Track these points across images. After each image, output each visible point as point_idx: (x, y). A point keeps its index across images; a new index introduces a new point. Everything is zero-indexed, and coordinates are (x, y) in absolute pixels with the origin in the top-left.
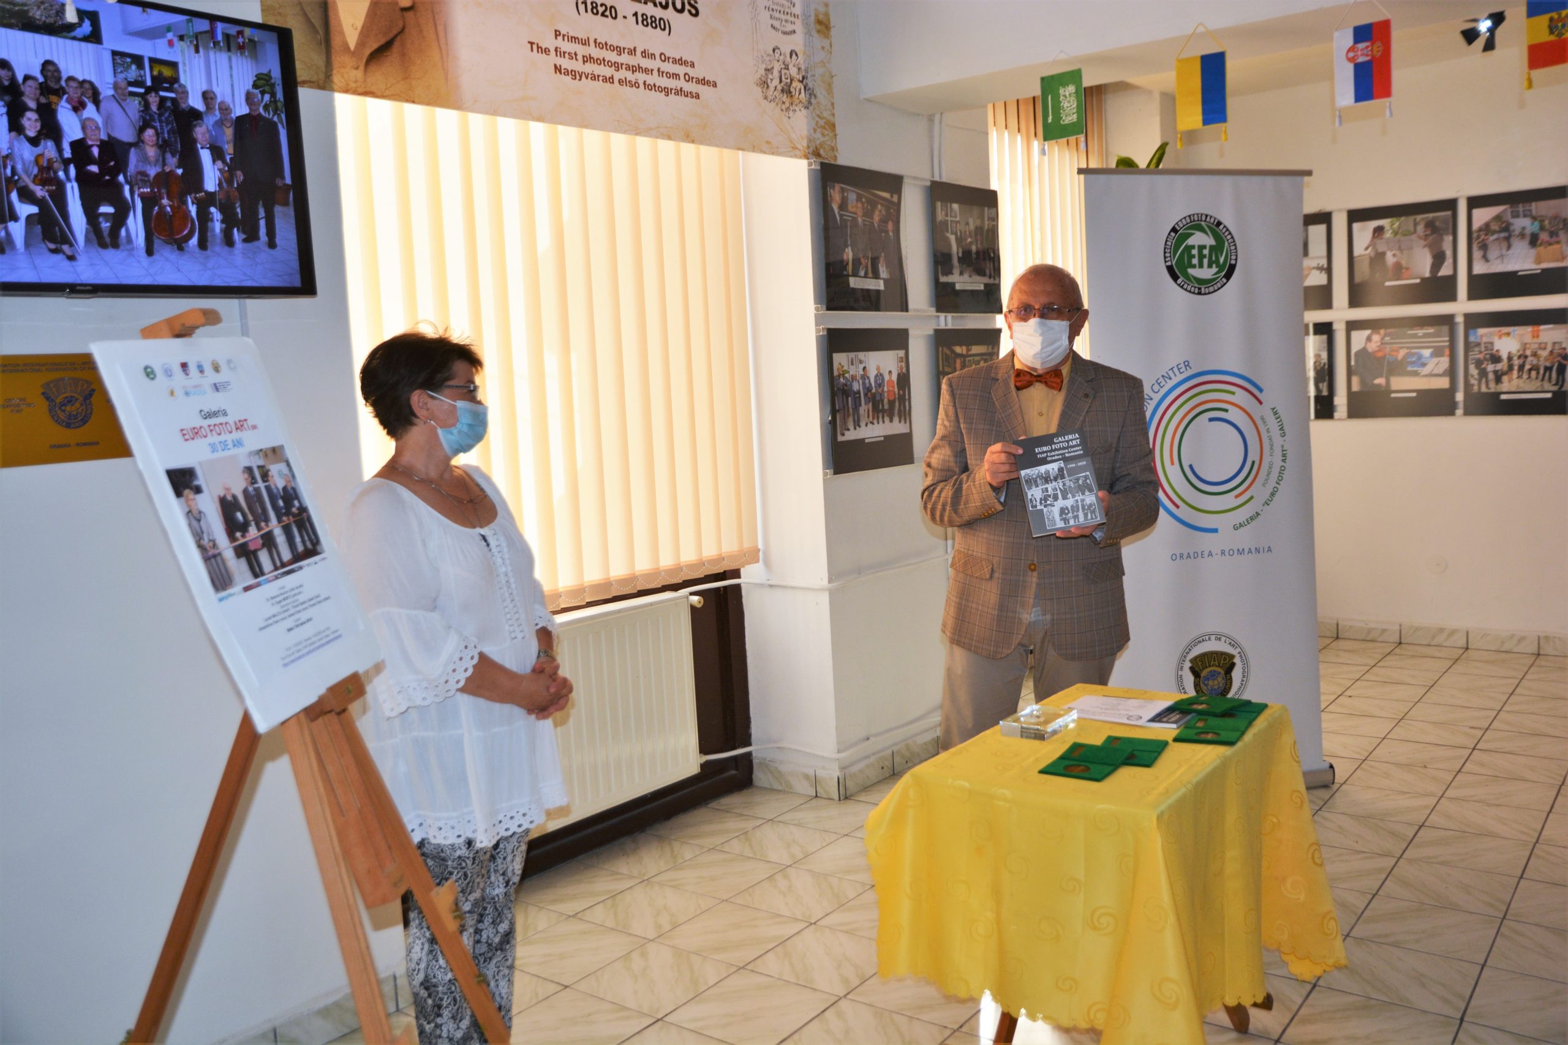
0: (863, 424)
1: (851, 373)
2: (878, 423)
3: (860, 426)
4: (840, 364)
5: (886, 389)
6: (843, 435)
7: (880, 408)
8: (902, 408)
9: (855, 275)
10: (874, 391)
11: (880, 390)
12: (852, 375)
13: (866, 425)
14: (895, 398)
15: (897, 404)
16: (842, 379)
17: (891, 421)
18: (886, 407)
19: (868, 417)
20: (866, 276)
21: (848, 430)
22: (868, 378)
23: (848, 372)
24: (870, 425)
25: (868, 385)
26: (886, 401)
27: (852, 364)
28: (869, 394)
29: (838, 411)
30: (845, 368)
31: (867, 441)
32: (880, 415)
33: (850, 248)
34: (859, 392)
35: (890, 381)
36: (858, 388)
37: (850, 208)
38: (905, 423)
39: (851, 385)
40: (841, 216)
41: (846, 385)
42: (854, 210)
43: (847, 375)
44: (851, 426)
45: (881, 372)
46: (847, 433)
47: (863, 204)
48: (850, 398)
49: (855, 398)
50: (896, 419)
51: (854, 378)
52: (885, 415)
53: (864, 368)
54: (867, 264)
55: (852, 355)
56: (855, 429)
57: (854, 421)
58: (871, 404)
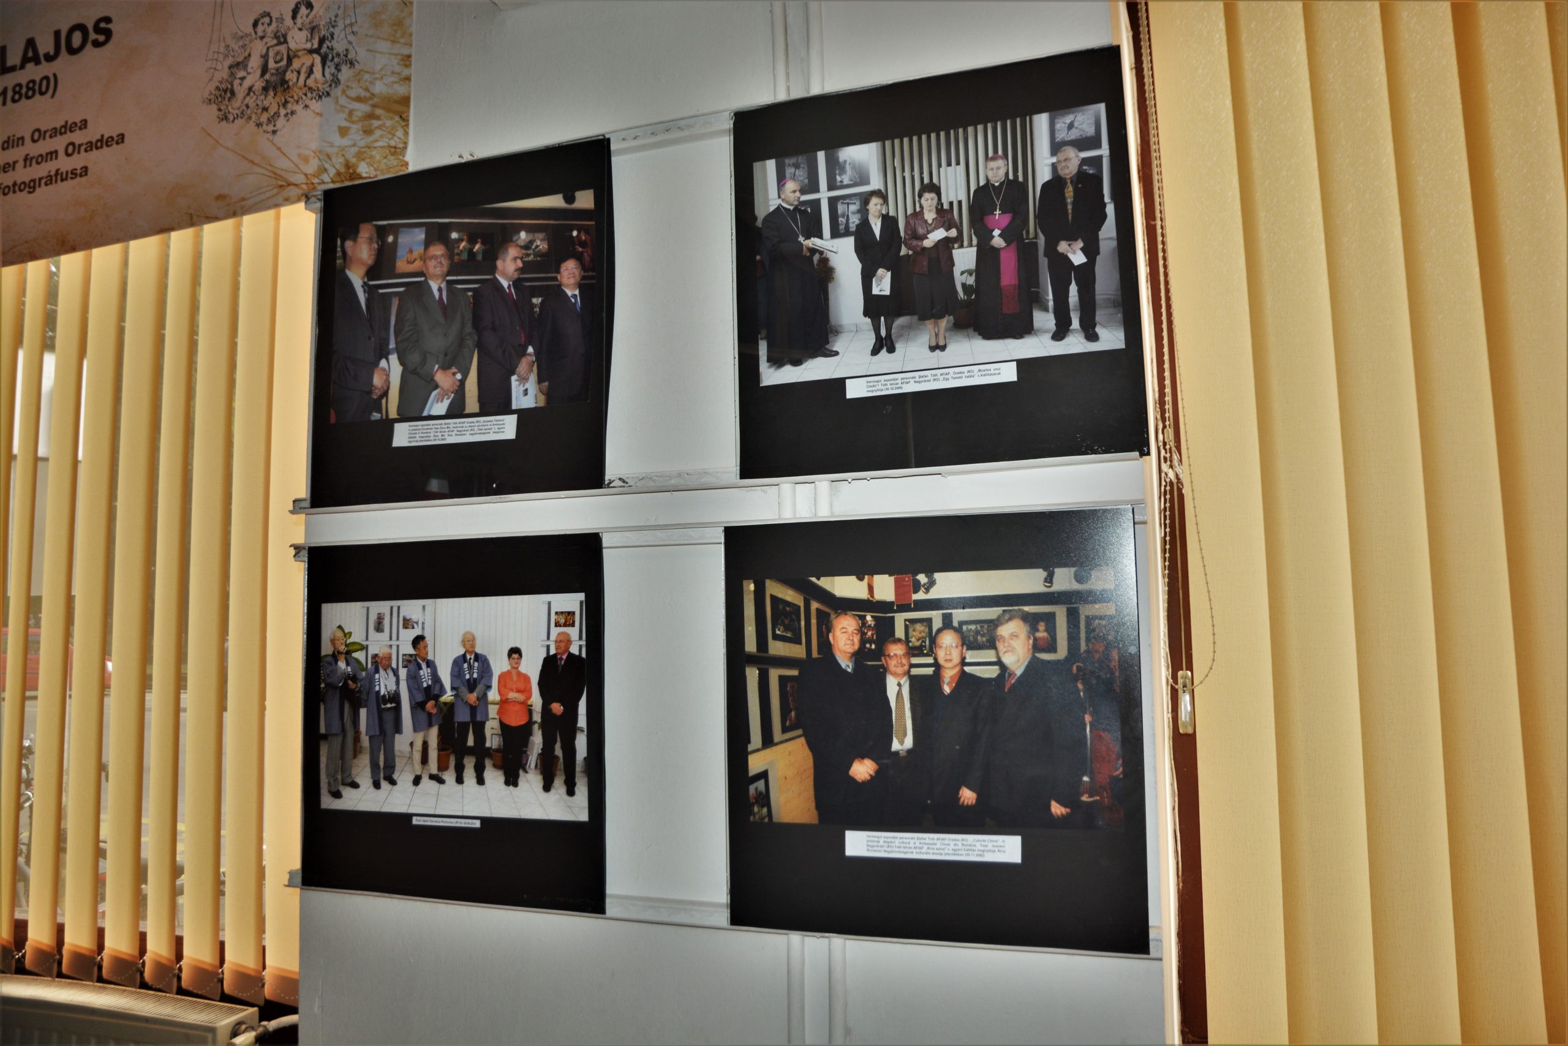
0: (404, 778)
1: (372, 651)
2: (460, 780)
3: (393, 782)
4: (340, 627)
5: (493, 695)
6: (337, 795)
7: (471, 742)
8: (558, 751)
9: (412, 413)
10: (448, 697)
11: (472, 698)
12: (375, 656)
13: (417, 781)
14: (530, 723)
15: (537, 739)
16: (342, 665)
17: (512, 780)
18: (493, 740)
19: (425, 760)
20: (456, 411)
21: (355, 785)
22: (430, 664)
23: (365, 648)
24: (426, 782)
25: (426, 682)
26: (492, 728)
27: (379, 628)
28: (430, 705)
29: (325, 737)
30: (357, 637)
31: (416, 821)
32: (469, 763)
33: (394, 358)
34: (395, 698)
35: (514, 679)
36: (392, 687)
37: (401, 266)
38: (571, 792)
39: (371, 681)
40: (370, 290)
41: (354, 678)
42: (417, 266)
43: (359, 655)
44: (365, 779)
45: (478, 650)
46: (347, 792)
47: (450, 245)
48: (363, 712)
49: (380, 712)
50: (531, 780)
51: (379, 663)
52: (488, 763)
53: (418, 641)
54: (462, 383)
55: (381, 607)
56: (377, 785)
57: (374, 766)
58: (434, 732)
